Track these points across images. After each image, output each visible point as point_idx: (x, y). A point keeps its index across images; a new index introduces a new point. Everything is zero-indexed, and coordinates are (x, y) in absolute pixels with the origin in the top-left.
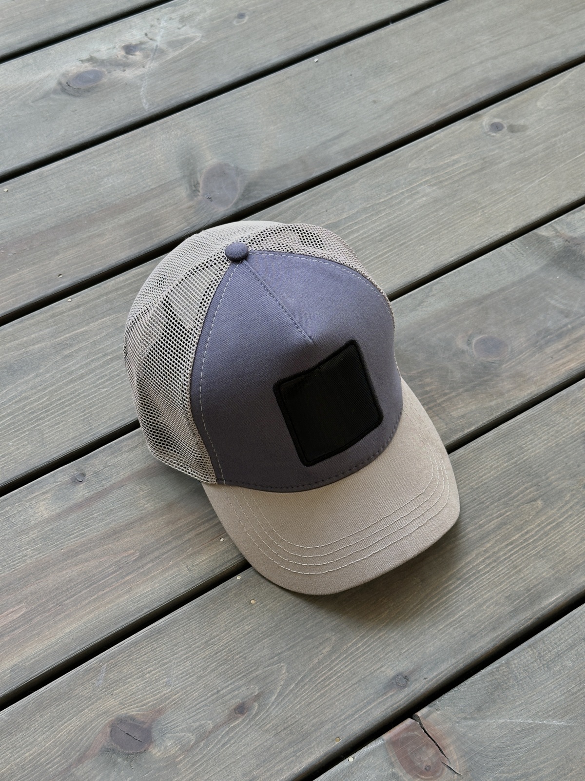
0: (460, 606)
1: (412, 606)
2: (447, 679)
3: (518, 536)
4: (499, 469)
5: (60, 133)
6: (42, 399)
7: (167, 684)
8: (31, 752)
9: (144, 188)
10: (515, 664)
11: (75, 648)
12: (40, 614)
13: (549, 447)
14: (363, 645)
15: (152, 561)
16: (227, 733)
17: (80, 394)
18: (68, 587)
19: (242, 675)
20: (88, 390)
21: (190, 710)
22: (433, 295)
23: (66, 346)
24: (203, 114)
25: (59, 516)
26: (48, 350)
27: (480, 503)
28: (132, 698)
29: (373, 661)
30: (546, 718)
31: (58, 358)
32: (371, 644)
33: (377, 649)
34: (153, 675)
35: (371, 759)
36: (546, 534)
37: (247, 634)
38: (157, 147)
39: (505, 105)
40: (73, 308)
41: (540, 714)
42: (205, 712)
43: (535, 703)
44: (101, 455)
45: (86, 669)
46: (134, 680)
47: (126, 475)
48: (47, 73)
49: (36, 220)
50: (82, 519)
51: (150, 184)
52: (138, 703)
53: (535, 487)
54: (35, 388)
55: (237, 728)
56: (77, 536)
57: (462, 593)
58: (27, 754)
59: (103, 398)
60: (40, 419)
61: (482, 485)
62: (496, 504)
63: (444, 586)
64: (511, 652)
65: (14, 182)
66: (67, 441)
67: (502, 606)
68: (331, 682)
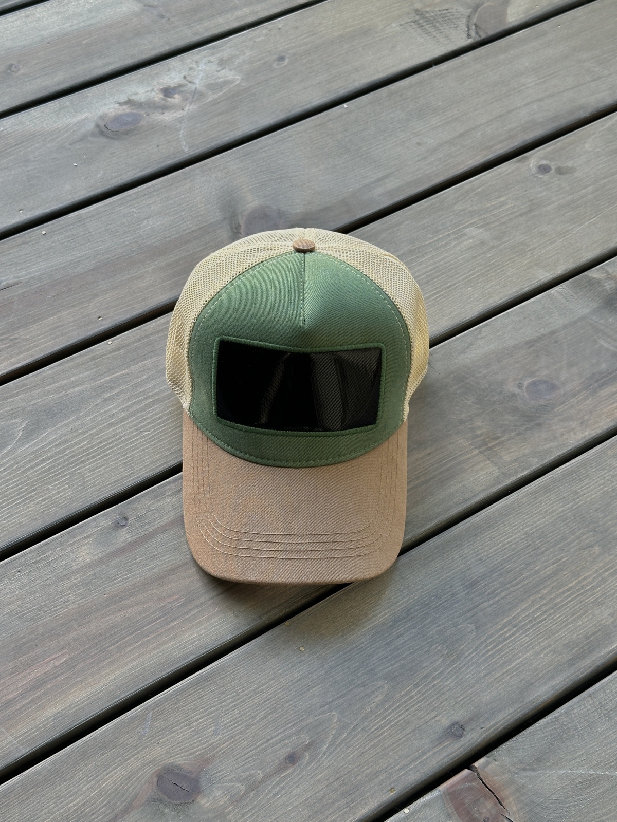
0: (517, 654)
1: (467, 654)
2: (504, 728)
3: (575, 582)
4: (554, 514)
5: (99, 176)
6: (83, 441)
7: (216, 733)
8: (75, 802)
9: (185, 230)
10: (574, 714)
11: (120, 696)
12: (83, 660)
13: (604, 492)
14: (416, 694)
15: (197, 606)
16: (278, 784)
17: (121, 437)
18: (112, 633)
19: (292, 724)
20: (129, 433)
21: (239, 760)
22: (482, 338)
23: (106, 389)
24: (242, 156)
25: (101, 561)
26: (89, 393)
27: (535, 549)
28: (179, 747)
29: (427, 710)
30: (609, 768)
31: (99, 401)
32: (425, 692)
33: (431, 698)
34: (200, 723)
35: (427, 811)
36: (604, 580)
37: (297, 682)
38: (197, 189)
39: (552, 147)
40: (113, 351)
41: (602, 764)
42: (254, 761)
43: (596, 753)
44: (143, 499)
45: (131, 717)
46: (181, 728)
47: (170, 519)
48: (84, 116)
49: (75, 263)
50: (125, 564)
51: (190, 226)
52: (185, 752)
53: (591, 533)
54: (75, 431)
55: (288, 778)
56: (120, 581)
57: (517, 642)
58: (72, 804)
59: (145, 441)
60: (82, 462)
61: (538, 530)
62: (551, 550)
63: (500, 633)
64: (571, 701)
65: (53, 224)
66: (109, 485)
67: (560, 654)
68: (384, 732)
